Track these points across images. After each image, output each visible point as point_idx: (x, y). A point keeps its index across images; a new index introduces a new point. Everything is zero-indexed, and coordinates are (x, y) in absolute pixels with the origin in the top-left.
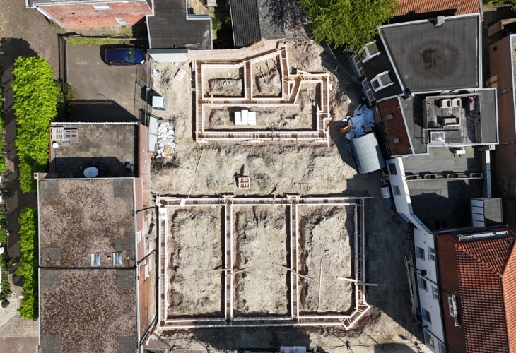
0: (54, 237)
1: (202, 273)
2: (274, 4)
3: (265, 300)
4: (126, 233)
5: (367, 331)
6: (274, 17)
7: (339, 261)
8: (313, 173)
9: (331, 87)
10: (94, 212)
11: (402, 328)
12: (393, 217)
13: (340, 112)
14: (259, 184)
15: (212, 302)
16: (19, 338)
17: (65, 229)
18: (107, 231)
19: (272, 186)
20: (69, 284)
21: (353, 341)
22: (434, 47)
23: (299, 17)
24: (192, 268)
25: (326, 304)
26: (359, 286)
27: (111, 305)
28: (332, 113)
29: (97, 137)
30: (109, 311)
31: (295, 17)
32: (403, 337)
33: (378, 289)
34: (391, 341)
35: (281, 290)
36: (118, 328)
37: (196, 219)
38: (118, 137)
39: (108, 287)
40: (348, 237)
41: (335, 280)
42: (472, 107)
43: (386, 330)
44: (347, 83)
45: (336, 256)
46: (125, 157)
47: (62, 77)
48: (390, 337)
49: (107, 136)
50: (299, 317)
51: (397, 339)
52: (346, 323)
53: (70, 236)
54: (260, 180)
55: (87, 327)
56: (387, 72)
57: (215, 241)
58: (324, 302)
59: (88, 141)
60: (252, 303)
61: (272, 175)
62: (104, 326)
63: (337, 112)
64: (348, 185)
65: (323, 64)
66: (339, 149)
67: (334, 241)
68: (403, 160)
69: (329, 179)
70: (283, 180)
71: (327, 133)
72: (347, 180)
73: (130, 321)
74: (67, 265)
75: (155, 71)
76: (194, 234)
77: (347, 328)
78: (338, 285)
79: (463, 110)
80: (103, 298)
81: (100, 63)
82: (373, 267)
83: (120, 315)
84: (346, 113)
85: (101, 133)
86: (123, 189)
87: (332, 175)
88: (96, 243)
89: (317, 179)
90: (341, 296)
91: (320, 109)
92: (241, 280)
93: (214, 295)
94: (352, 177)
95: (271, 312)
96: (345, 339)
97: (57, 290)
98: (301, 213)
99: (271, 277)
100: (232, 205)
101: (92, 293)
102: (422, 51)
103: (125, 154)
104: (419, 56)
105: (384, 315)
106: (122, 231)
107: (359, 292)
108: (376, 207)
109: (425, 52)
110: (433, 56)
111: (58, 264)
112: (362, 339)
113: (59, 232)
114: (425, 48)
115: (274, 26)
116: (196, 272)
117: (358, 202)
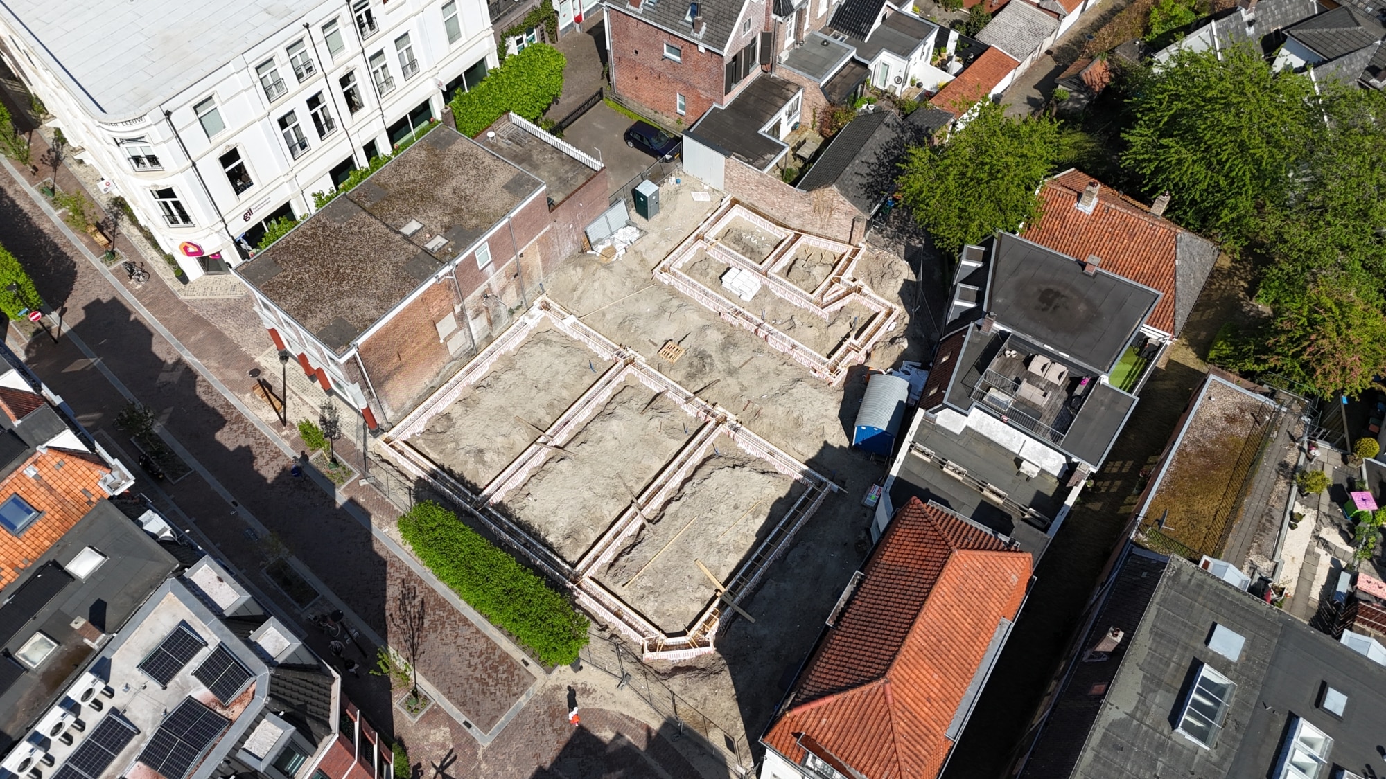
0: (395, 180)
1: (509, 415)
3: (560, 513)
4: (477, 226)
5: (676, 683)
6: (870, 186)
7: (721, 540)
8: (780, 398)
9: (892, 326)
11: (740, 724)
13: (883, 358)
14: (691, 365)
15: (483, 462)
16: (209, 324)
17: (414, 181)
18: (458, 210)
19: (707, 381)
20: (356, 229)
21: (638, 680)
22: (1067, 292)
24: (502, 401)
25: (646, 588)
26: (722, 603)
28: (868, 355)
29: (544, 159)
32: (730, 743)
33: (750, 629)
34: (702, 734)
35: (596, 521)
36: (351, 308)
38: (567, 172)
39: (393, 260)
40: (761, 521)
41: (691, 563)
42: (1079, 390)
43: (709, 706)
45: (721, 529)
46: (554, 194)
47: (564, 125)
48: (707, 724)
49: (557, 164)
50: (586, 581)
51: (716, 739)
52: (653, 648)
53: (412, 191)
54: (696, 361)
55: (320, 282)
58: (646, 582)
59: (531, 156)
60: (537, 505)
61: (719, 365)
64: (821, 452)
65: (900, 293)
66: (844, 399)
67: (736, 507)
70: (730, 380)
71: (844, 372)
72: (825, 442)
75: (673, 179)
77: (648, 656)
78: (689, 573)
80: (373, 267)
81: (618, 136)
82: (769, 590)
83: (370, 297)
84: (891, 363)
85: (552, 158)
86: (521, 186)
87: (805, 418)
88: (431, 214)
90: (681, 592)
91: (856, 337)
92: (552, 464)
94: (837, 446)
95: (550, 539)
96: (628, 667)
97: (337, 225)
98: (717, 445)
99: (598, 490)
100: (630, 369)
102: (1044, 287)
104: (1035, 289)
105: (726, 678)
106: (474, 222)
107: (714, 613)
108: (842, 509)
109: (1049, 291)
110: (1057, 301)
111: (367, 205)
112: (657, 690)
116: (501, 409)
117: (821, 484)
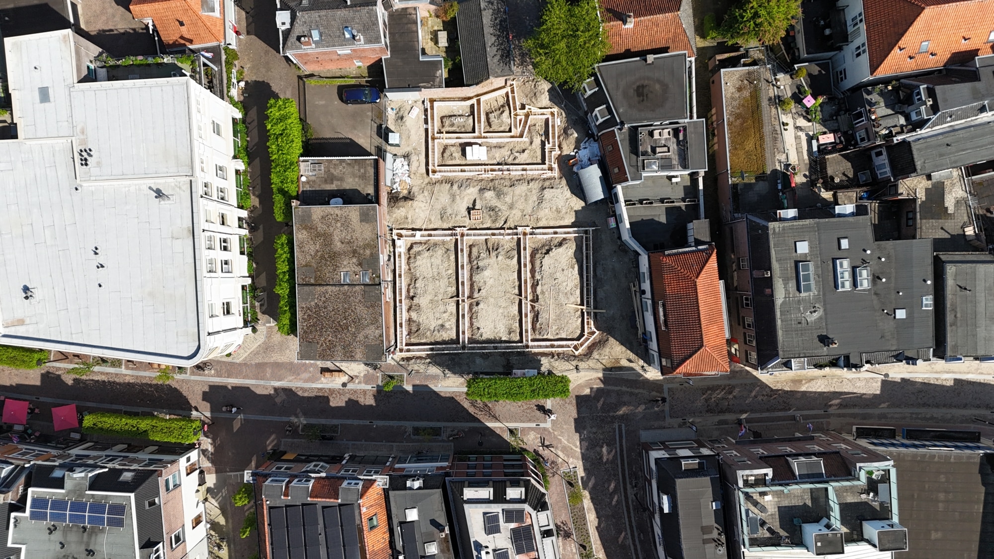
0: (309, 258)
1: (437, 301)
2: (502, 44)
3: (498, 326)
4: (372, 254)
5: (595, 355)
6: (502, 56)
7: (569, 288)
8: (542, 205)
9: (559, 122)
10: (343, 236)
11: (629, 352)
12: (620, 246)
13: (568, 146)
14: (490, 216)
15: (448, 329)
17: (317, 251)
18: (354, 252)
19: (503, 219)
20: (323, 299)
21: (582, 365)
22: (646, 82)
23: (527, 54)
24: (429, 297)
25: (556, 330)
26: (588, 313)
27: (360, 317)
28: (560, 147)
29: (341, 171)
30: (358, 322)
31: (523, 54)
32: (630, 361)
33: (606, 315)
34: (618, 365)
35: (513, 317)
36: (366, 337)
37: (431, 251)
38: (359, 171)
39: (357, 301)
40: (576, 267)
41: (565, 307)
42: (681, 137)
43: (613, 354)
44: (574, 118)
45: (565, 284)
46: (366, 189)
47: (302, 117)
48: (617, 360)
49: (350, 170)
50: (530, 344)
51: (624, 363)
52: (576, 348)
53: (322, 257)
54: (492, 213)
55: (339, 336)
56: (605, 106)
57: (450, 272)
58: (554, 328)
59: (333, 174)
60: (485, 330)
61: (504, 208)
62: (354, 335)
63: (565, 147)
64: (576, 217)
65: (550, 100)
66: (567, 182)
67: (563, 270)
68: (623, 188)
69: (558, 211)
70: (514, 212)
71: (555, 166)
72: (575, 211)
73: (377, 331)
74: (320, 282)
75: (389, 109)
76: (429, 265)
77: (577, 353)
78: (567, 311)
79: (675, 140)
80: (352, 311)
81: (337, 102)
82: (601, 294)
83: (368, 326)
84: (573, 147)
85: (344, 167)
86: (368, 215)
87: (560, 207)
88: (345, 263)
89: (547, 211)
90: (570, 321)
91: (549, 143)
92: (475, 308)
93: (450, 323)
94: (580, 208)
95: (503, 339)
96: (574, 363)
97: (313, 303)
98: (531, 245)
99: (504, 305)
100: (465, 238)
101: (343, 306)
102: (635, 87)
103: (366, 186)
104: (632, 91)
105: (612, 340)
106: (368, 252)
107: (588, 319)
108: (603, 236)
109: (638, 87)
110: (645, 91)
111: (312, 281)
112: (591, 363)
113: (312, 253)
114: (638, 84)
115: (502, 64)
116: (432, 301)
117: (586, 232)
